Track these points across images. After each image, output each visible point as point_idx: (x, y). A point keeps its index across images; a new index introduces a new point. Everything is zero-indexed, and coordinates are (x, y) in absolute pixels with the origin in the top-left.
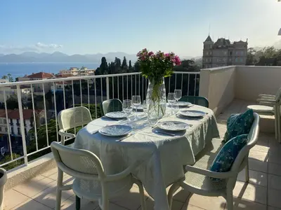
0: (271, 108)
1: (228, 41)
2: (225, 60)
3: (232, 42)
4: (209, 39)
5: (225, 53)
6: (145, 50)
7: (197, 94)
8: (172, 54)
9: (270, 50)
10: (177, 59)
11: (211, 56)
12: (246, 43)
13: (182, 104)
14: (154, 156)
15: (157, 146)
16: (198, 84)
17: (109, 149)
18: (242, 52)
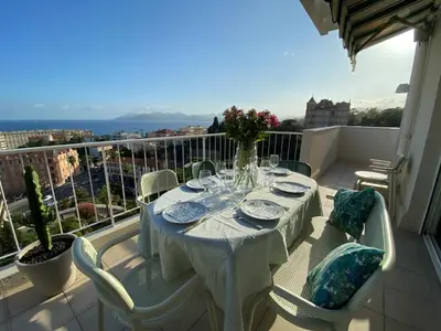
0: (384, 177)
1: (331, 102)
2: (327, 120)
3: (335, 103)
4: (312, 100)
5: (328, 113)
6: (234, 108)
7: (297, 159)
8: (267, 113)
9: (373, 111)
10: (273, 118)
11: (314, 116)
12: (349, 104)
13: (279, 171)
14: (227, 261)
15: (233, 247)
16: (299, 151)
17: (169, 242)
18: (345, 113)
